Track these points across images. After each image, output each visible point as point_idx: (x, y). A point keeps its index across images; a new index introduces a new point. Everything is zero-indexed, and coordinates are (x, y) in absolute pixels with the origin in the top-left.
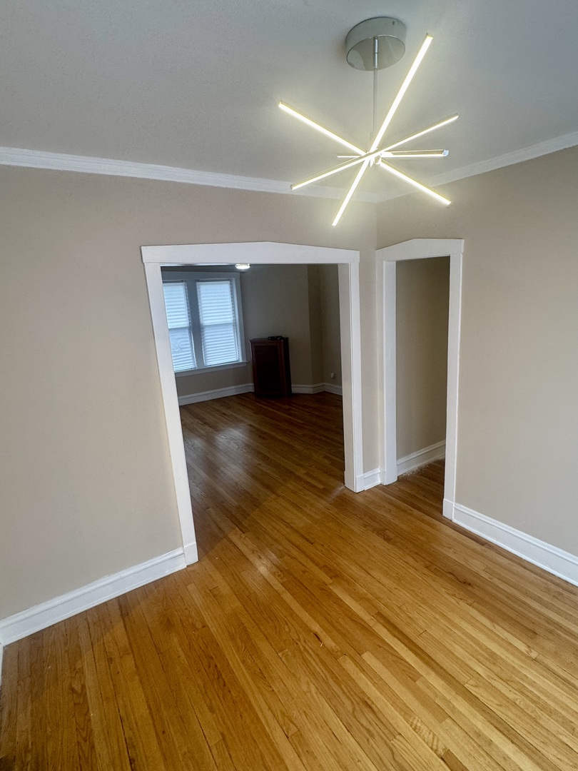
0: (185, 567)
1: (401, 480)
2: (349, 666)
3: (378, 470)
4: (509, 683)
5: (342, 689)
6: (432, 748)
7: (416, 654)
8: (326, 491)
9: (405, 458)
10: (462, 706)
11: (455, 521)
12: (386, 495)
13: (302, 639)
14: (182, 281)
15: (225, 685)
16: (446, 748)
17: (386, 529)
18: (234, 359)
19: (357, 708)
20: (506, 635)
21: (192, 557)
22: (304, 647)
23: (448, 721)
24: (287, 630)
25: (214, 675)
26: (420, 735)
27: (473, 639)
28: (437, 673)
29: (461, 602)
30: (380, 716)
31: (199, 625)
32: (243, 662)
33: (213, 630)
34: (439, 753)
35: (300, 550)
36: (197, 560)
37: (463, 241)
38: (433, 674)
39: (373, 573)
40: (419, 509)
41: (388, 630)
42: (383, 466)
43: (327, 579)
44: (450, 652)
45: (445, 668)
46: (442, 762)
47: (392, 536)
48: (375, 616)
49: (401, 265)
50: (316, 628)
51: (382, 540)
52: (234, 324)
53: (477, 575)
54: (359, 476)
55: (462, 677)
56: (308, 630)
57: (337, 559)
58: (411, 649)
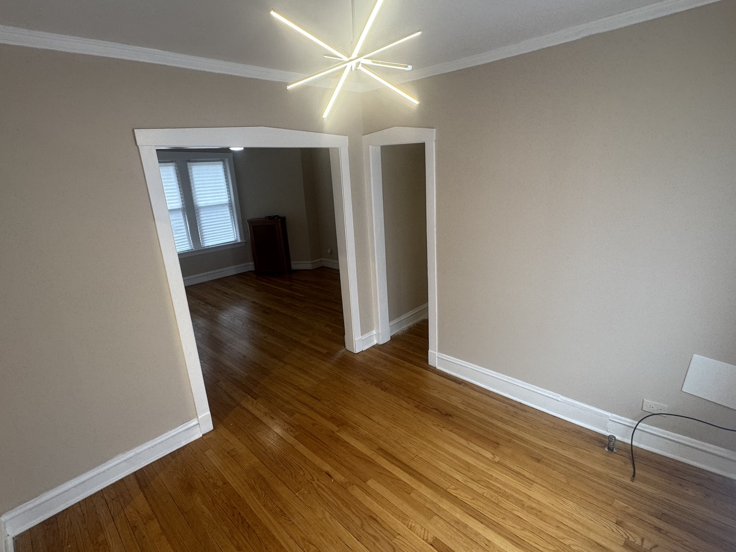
0: (201, 435)
1: (393, 338)
2: (357, 492)
3: (374, 332)
4: (479, 482)
5: (351, 511)
6: (423, 539)
7: (410, 474)
8: (329, 355)
9: (396, 320)
10: (445, 505)
11: (438, 367)
12: (382, 353)
13: (315, 479)
14: (172, 162)
15: (249, 526)
16: (434, 536)
17: (383, 381)
18: (233, 239)
19: (364, 522)
20: (476, 448)
21: (208, 426)
22: (317, 485)
23: (436, 518)
24: (301, 473)
25: (238, 521)
26: (414, 532)
27: (453, 455)
28: (426, 485)
29: (444, 430)
30: (383, 524)
31: (220, 483)
32: (264, 506)
33: (234, 485)
34: (428, 541)
35: (309, 407)
36: (212, 428)
37: (435, 130)
38: (424, 487)
39: (373, 417)
40: (410, 362)
41: (387, 460)
42: (378, 328)
43: (335, 428)
44: (436, 468)
45: (432, 480)
46: (431, 547)
47: (387, 385)
48: (376, 451)
49: (385, 149)
50: (327, 468)
51: (380, 390)
52: (230, 205)
53: (456, 408)
54: (357, 339)
55: (445, 484)
56: (320, 471)
57: (343, 411)
58: (405, 471)
